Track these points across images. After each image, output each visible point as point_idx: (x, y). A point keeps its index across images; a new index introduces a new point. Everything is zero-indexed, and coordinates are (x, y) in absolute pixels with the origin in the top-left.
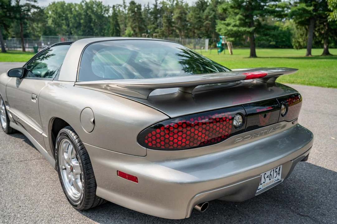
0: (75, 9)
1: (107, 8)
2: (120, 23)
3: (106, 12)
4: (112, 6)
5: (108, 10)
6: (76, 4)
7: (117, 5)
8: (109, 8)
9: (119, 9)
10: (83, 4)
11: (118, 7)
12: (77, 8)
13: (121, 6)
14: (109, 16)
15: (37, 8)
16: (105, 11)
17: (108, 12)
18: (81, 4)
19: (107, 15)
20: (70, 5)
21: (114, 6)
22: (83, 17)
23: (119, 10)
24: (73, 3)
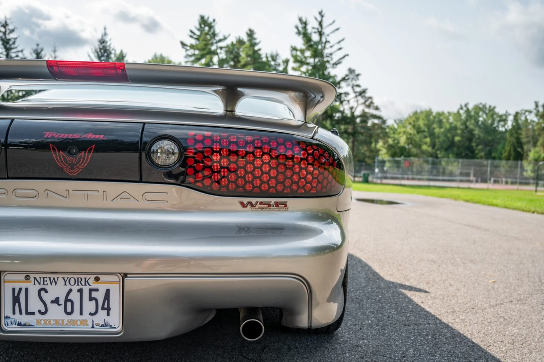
0: (448, 119)
1: (504, 117)
2: (524, 140)
3: (502, 123)
4: (513, 112)
5: (505, 121)
6: (449, 113)
7: (522, 111)
8: (507, 117)
9: (526, 117)
10: (461, 112)
11: (525, 114)
12: (451, 119)
13: (530, 112)
14: (506, 130)
15: (379, 118)
16: (499, 121)
17: (505, 124)
18: (458, 112)
19: (502, 129)
20: (440, 114)
21: (517, 113)
22: (459, 132)
23: (526, 120)
24: (446, 112)
